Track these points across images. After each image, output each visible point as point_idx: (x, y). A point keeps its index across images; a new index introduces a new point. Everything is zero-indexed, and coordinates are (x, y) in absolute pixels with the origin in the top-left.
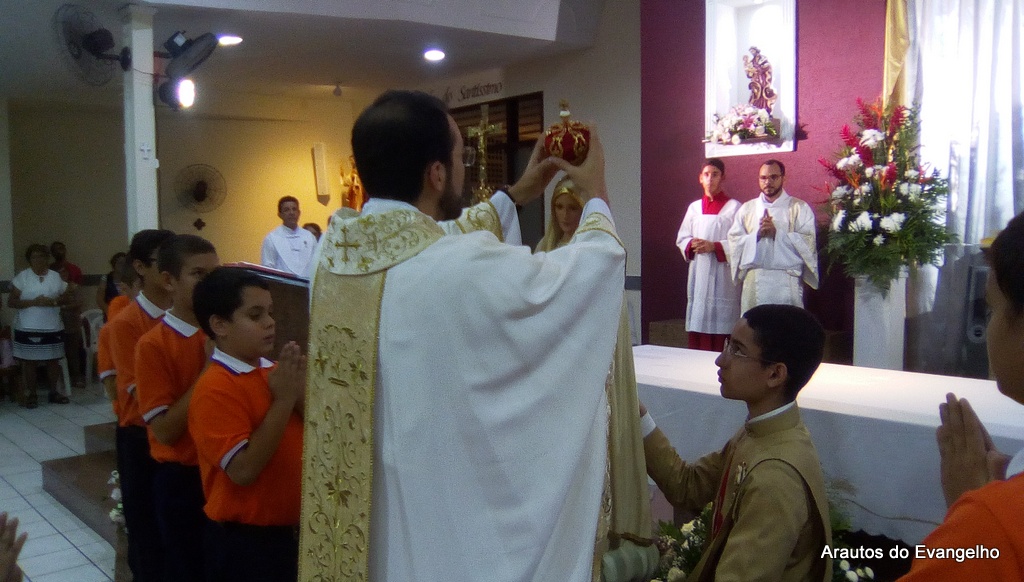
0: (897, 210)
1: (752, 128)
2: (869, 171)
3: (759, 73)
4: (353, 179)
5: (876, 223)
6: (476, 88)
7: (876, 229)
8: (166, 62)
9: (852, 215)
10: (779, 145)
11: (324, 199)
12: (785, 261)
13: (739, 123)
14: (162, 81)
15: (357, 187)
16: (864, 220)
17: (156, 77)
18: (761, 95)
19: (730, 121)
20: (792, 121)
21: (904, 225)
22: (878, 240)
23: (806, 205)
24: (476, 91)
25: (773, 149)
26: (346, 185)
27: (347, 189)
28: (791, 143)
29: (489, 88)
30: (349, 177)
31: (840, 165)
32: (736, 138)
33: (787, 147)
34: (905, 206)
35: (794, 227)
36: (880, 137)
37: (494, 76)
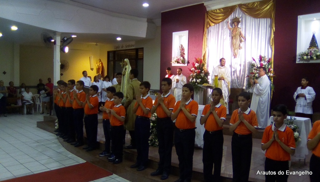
0: (200, 78)
1: (179, 61)
2: (196, 71)
3: (182, 49)
4: (99, 65)
5: (196, 80)
6: (129, 45)
7: (196, 82)
8: (62, 43)
9: (193, 79)
10: (185, 64)
11: (92, 69)
12: (180, 87)
13: (177, 60)
14: (62, 47)
15: (100, 67)
16: (194, 80)
17: (61, 46)
18: (182, 55)
19: (175, 59)
20: (187, 60)
21: (201, 81)
22: (196, 84)
23: (185, 77)
24: (129, 46)
25: (184, 65)
26: (98, 66)
27: (98, 67)
28: (187, 64)
29: (132, 46)
30: (98, 64)
31: (192, 70)
32: (176, 62)
33: (186, 65)
34: (201, 78)
35: (182, 81)
36: (198, 65)
37: (133, 43)
